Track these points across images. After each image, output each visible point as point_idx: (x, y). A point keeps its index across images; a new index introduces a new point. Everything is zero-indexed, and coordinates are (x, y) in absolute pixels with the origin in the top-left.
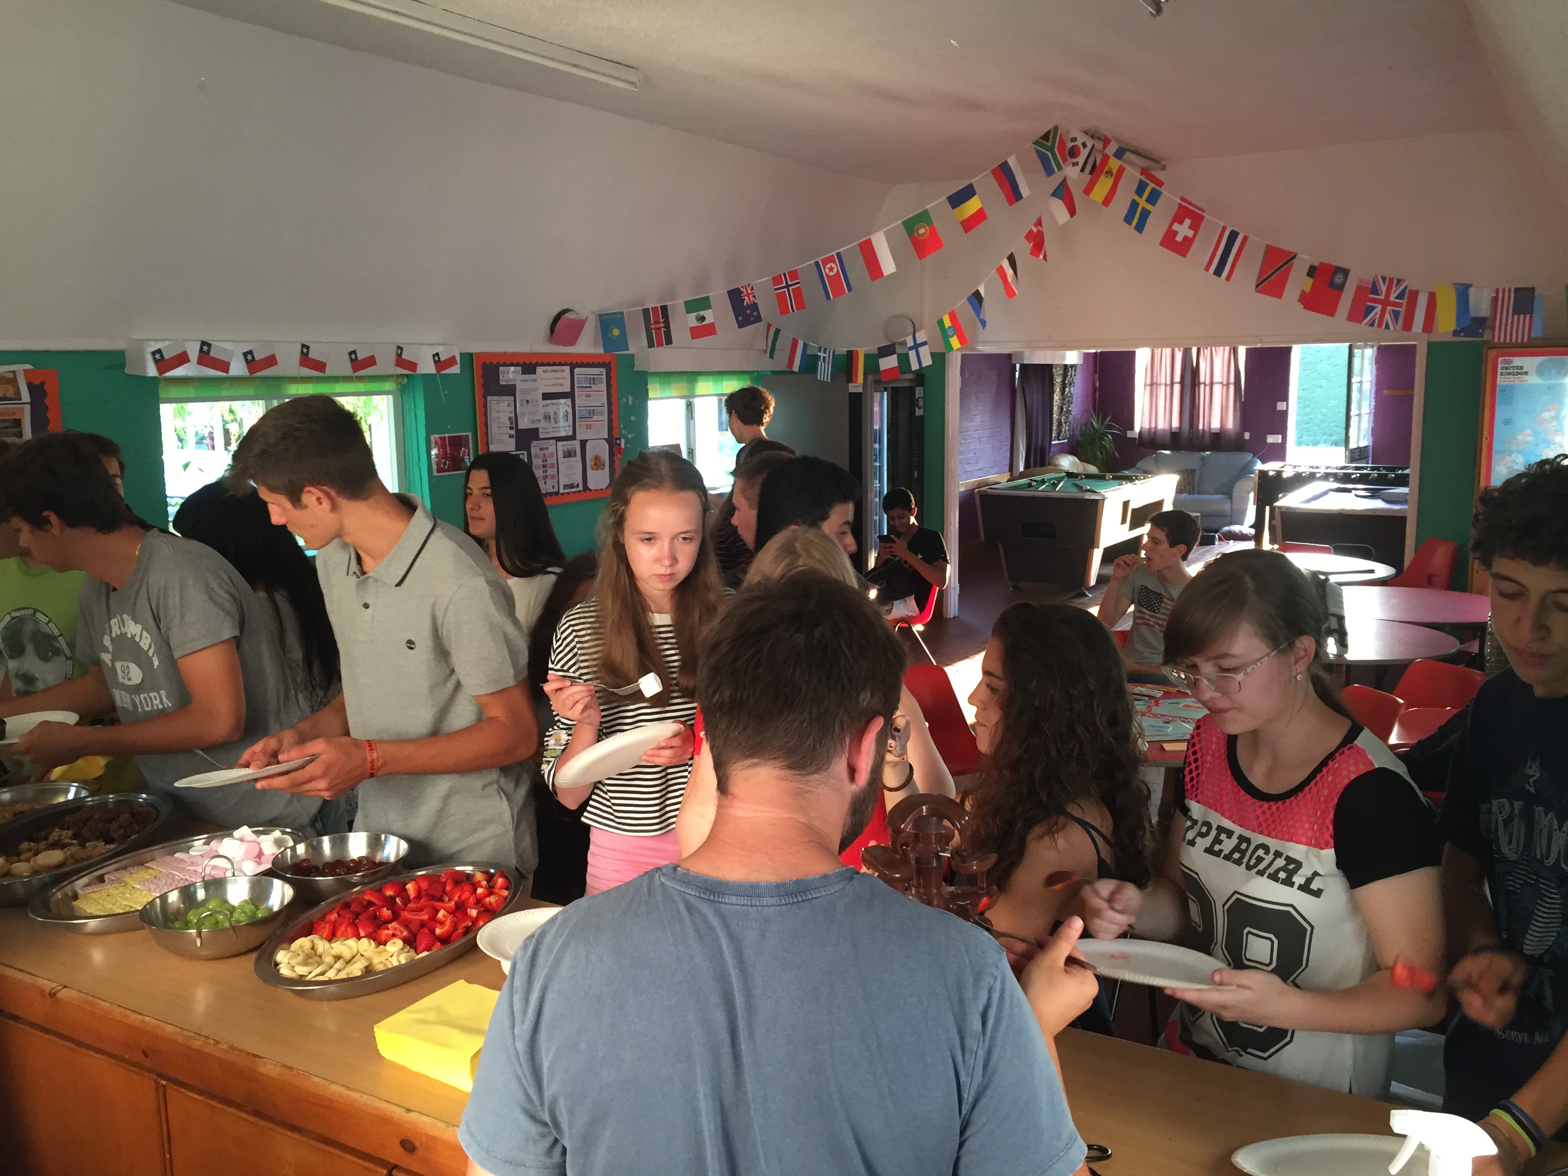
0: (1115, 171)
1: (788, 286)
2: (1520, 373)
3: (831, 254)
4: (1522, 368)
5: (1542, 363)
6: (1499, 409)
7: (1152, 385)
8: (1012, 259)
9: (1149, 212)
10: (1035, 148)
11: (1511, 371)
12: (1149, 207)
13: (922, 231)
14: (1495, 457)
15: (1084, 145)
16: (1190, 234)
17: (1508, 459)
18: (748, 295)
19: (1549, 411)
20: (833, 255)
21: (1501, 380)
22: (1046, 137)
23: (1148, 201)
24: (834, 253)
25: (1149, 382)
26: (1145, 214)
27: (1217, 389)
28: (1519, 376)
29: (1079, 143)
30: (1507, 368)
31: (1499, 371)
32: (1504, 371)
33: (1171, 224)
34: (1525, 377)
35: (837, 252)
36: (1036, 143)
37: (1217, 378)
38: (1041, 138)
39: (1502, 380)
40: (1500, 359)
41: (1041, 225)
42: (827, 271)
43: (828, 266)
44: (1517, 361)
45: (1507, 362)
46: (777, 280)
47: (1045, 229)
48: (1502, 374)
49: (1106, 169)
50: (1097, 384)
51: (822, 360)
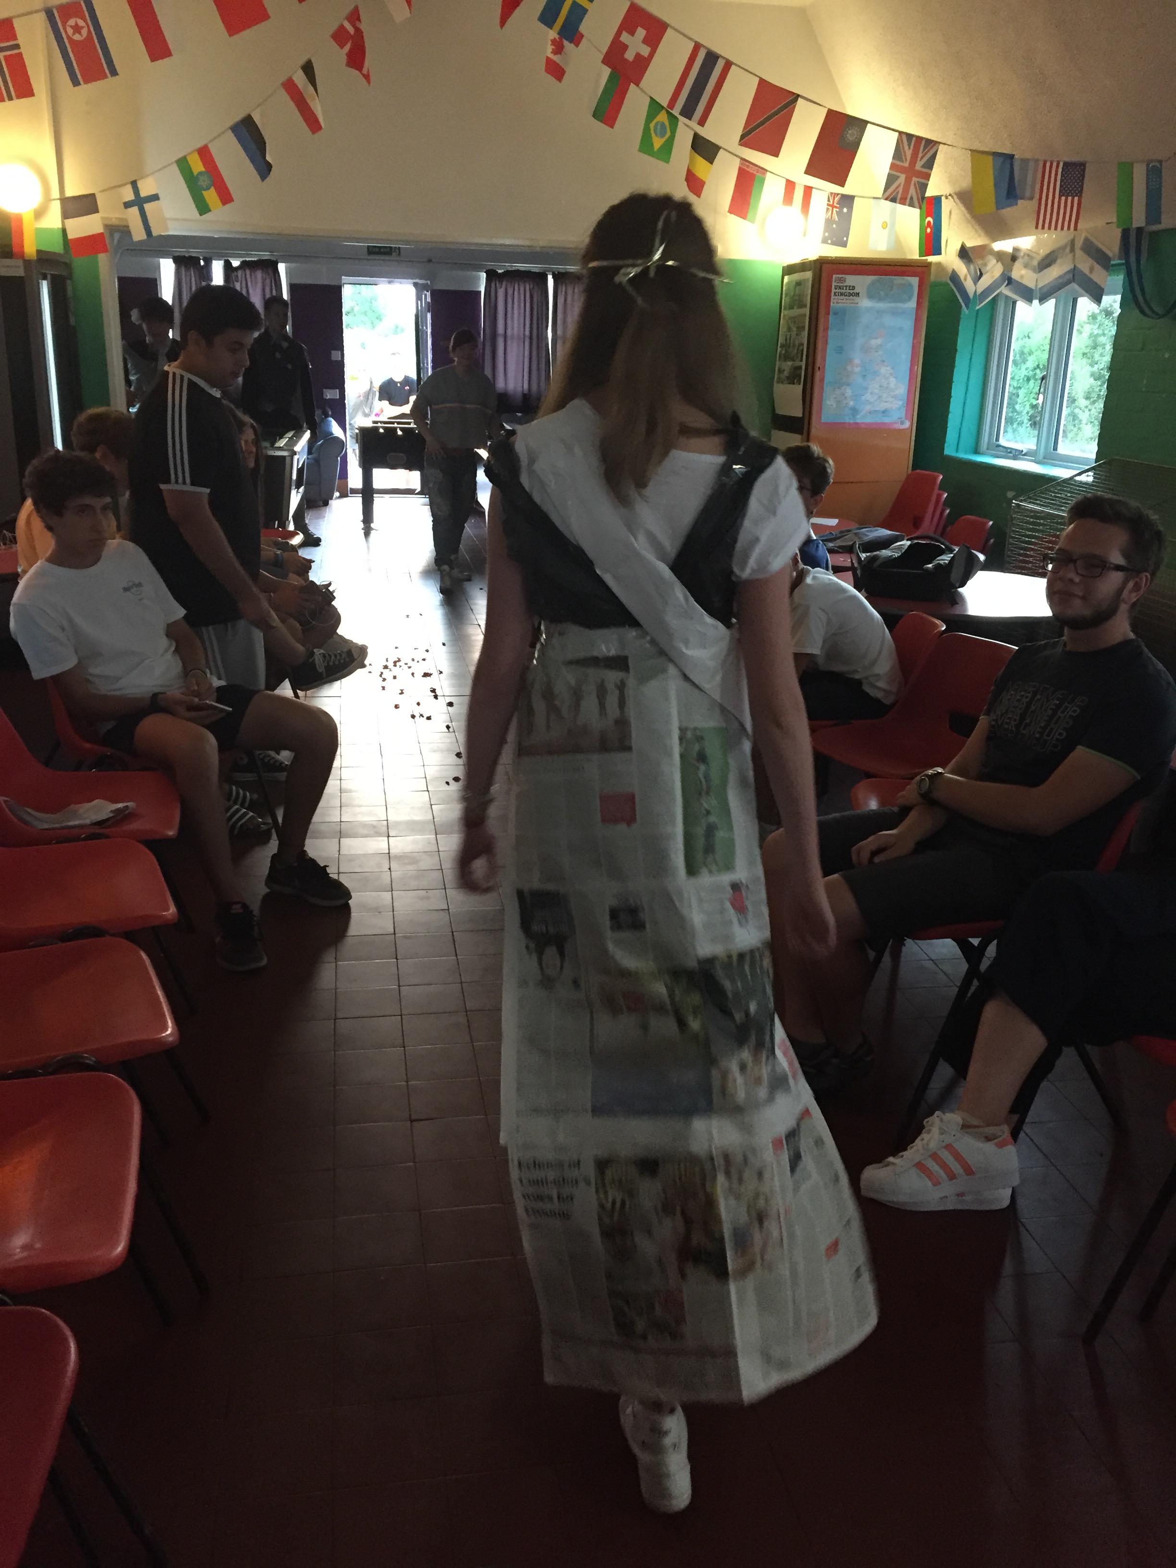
5: (873, 283)
8: (308, 69)
9: (584, 11)
11: (844, 291)
12: (584, 2)
14: (827, 389)
16: (645, 50)
17: (838, 392)
20: (79, 3)
21: (836, 303)
26: (578, 12)
28: (851, 297)
30: (840, 288)
31: (833, 290)
32: (837, 291)
33: (619, 34)
34: (857, 299)
39: (835, 301)
41: (360, 21)
42: (70, 30)
43: (71, 21)
44: (851, 280)
45: (841, 280)
47: (363, 26)
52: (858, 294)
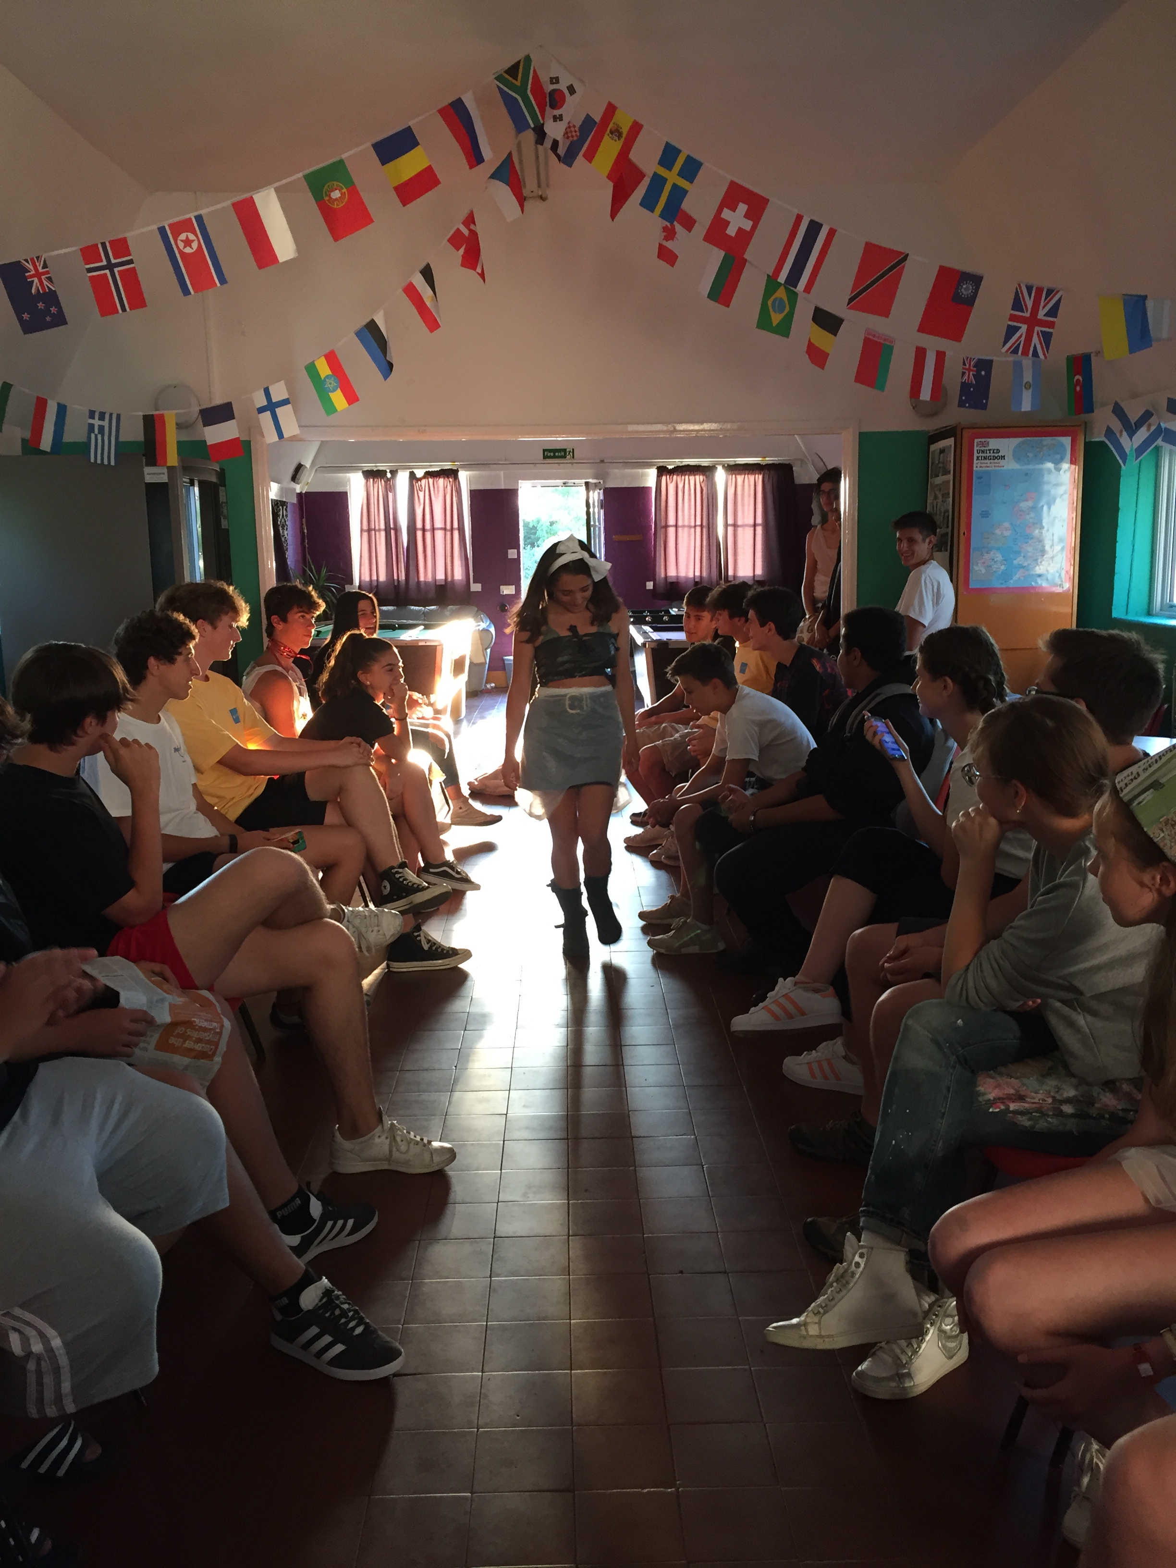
0: (625, 131)
1: (110, 267)
2: (996, 458)
3: (187, 216)
4: (998, 451)
5: (1019, 446)
6: (975, 497)
7: (369, 531)
8: (427, 273)
9: (685, 192)
10: (498, 87)
11: (988, 455)
12: (683, 183)
13: (336, 194)
14: (974, 555)
15: (572, 90)
16: (747, 225)
17: (987, 557)
18: (38, 275)
19: (1027, 500)
20: (191, 218)
21: (978, 466)
22: (513, 71)
23: (681, 174)
24: (192, 216)
25: (365, 527)
26: (678, 194)
27: (439, 535)
28: (996, 460)
29: (563, 86)
30: (983, 452)
31: (975, 455)
32: (980, 454)
33: (720, 211)
34: (1002, 462)
35: (196, 213)
36: (499, 78)
37: (439, 523)
38: (506, 72)
40: (976, 441)
41: (474, 223)
42: (181, 245)
43: (183, 236)
44: (994, 443)
45: (983, 444)
46: (89, 253)
47: (479, 228)
48: (978, 458)
49: (611, 126)
50: (306, 531)
51: (96, 431)
52: (1003, 457)
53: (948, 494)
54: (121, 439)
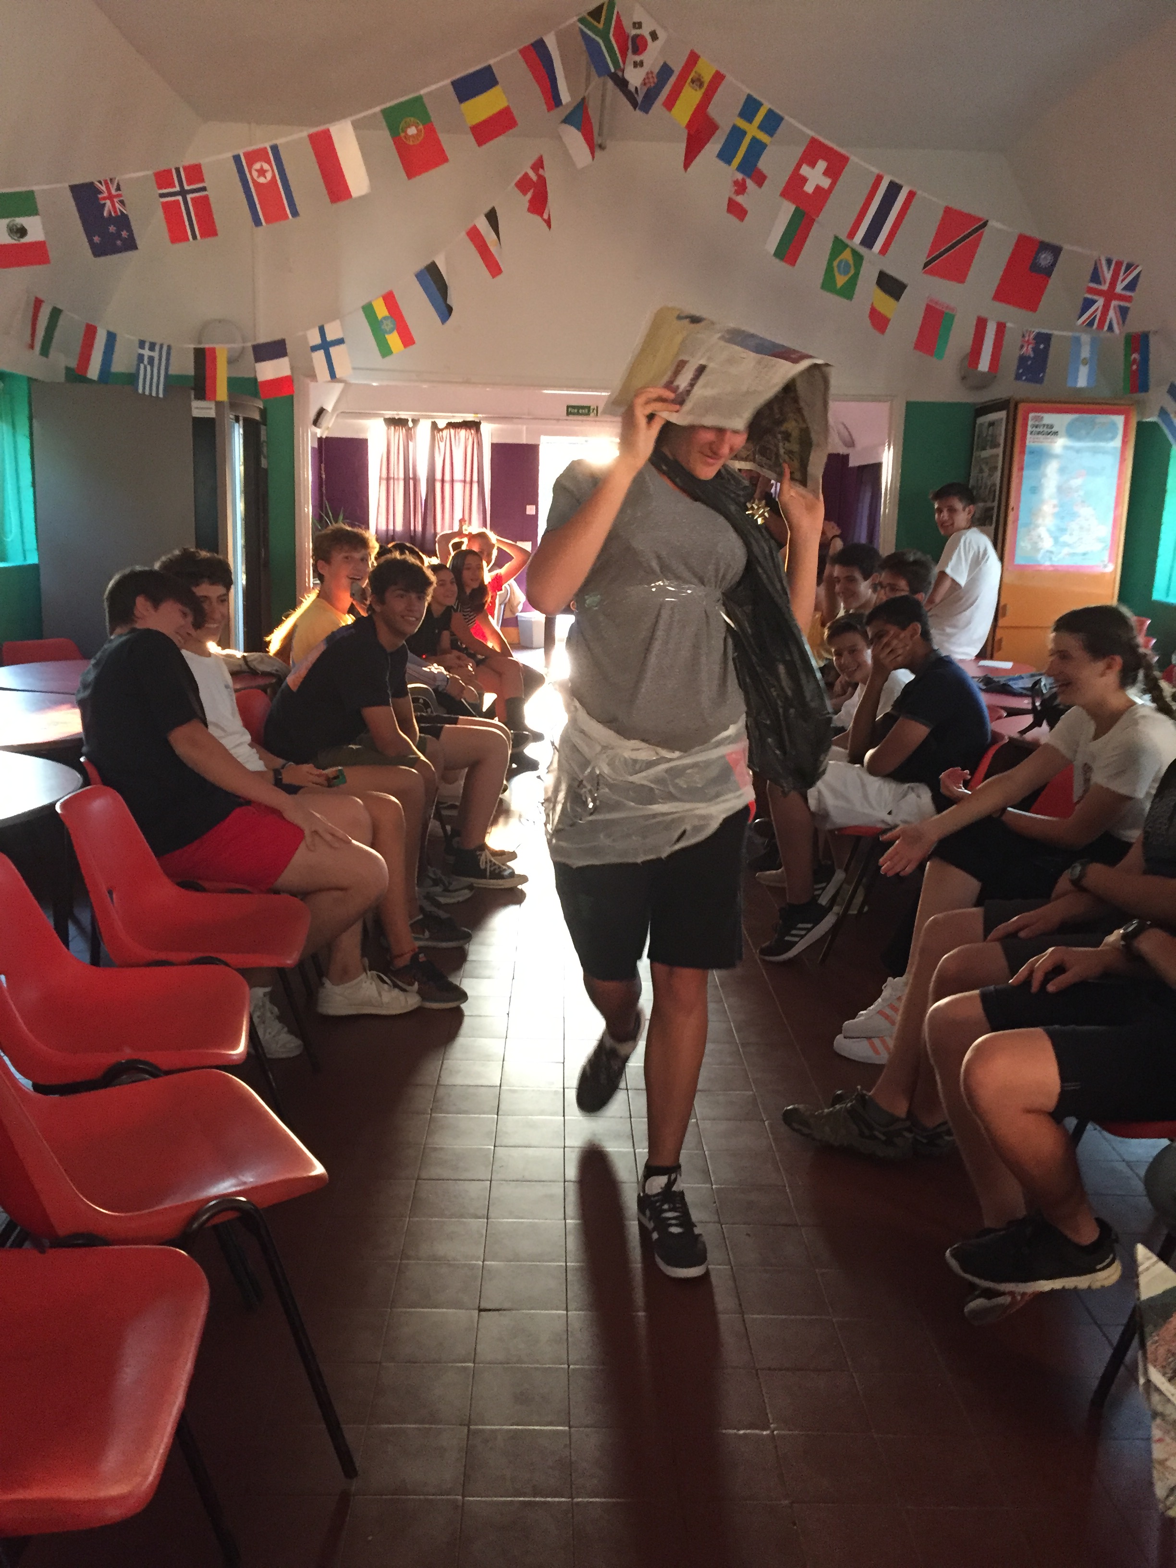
1: (183, 193)
2: (1050, 433)
3: (261, 146)
4: (1052, 427)
5: (1074, 422)
6: (1025, 473)
7: (388, 479)
8: (492, 217)
10: (580, 29)
11: (1041, 429)
12: (763, 137)
13: (412, 131)
14: (1021, 531)
16: (826, 183)
17: (1032, 530)
18: (111, 197)
19: (1076, 478)
20: (266, 148)
22: (596, 13)
23: (761, 127)
24: (267, 146)
25: (384, 475)
26: (757, 148)
27: (458, 487)
29: (645, 32)
31: (1029, 429)
32: (1034, 429)
33: (799, 166)
35: (274, 142)
36: (582, 20)
37: (458, 475)
38: (590, 14)
39: (1031, 440)
40: (1031, 415)
41: (543, 168)
42: (255, 174)
43: (257, 166)
44: (1049, 418)
46: (163, 178)
47: (546, 175)
48: (1031, 433)
49: (693, 75)
50: (324, 476)
51: (146, 361)
53: (996, 468)
54: (170, 372)
